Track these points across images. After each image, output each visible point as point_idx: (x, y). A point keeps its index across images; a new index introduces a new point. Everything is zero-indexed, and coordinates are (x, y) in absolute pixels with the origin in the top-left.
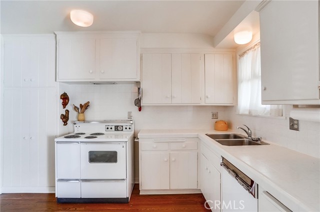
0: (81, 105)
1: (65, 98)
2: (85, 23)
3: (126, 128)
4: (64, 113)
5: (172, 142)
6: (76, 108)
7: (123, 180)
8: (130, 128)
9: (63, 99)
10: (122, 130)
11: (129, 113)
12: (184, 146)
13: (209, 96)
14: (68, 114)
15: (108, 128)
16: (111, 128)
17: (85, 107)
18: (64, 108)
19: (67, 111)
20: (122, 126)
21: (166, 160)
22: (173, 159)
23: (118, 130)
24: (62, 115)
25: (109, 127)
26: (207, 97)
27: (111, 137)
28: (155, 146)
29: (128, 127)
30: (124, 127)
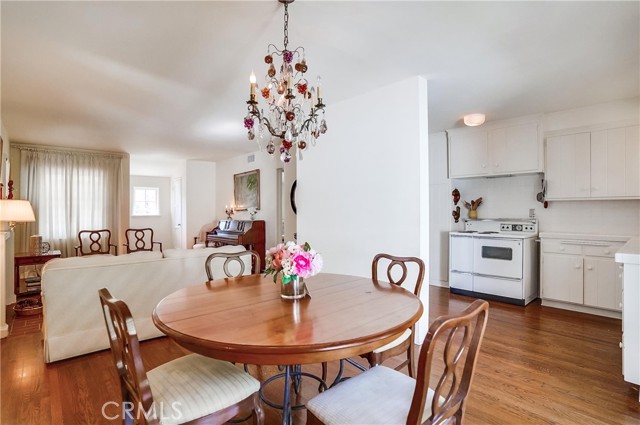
0: (472, 201)
3: (526, 228)
4: (456, 210)
5: (588, 245)
6: (467, 205)
7: (518, 279)
8: (531, 229)
9: (454, 195)
10: (522, 230)
11: (532, 211)
12: (606, 251)
14: (459, 211)
15: (503, 227)
16: (508, 228)
17: (477, 203)
18: (456, 204)
19: (458, 208)
20: (522, 226)
21: (578, 266)
22: (589, 267)
23: (516, 230)
24: (454, 211)
25: (506, 226)
28: (562, 248)
29: (529, 227)
30: (524, 227)
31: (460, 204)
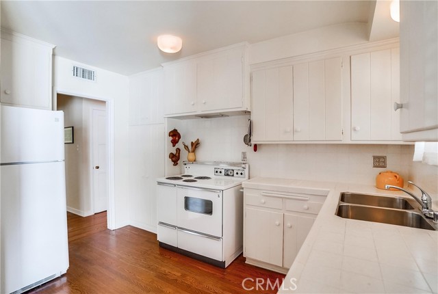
0: (192, 143)
1: (175, 136)
2: (172, 48)
3: (237, 174)
4: (174, 152)
5: (288, 198)
6: (186, 147)
7: (219, 238)
8: (241, 174)
9: (172, 136)
10: (233, 176)
11: (244, 154)
12: (306, 207)
13: (358, 128)
14: (179, 153)
15: (217, 172)
16: (221, 172)
17: (196, 145)
18: (174, 146)
19: (178, 150)
20: (233, 170)
21: (277, 223)
22: (289, 225)
23: (228, 175)
24: (172, 153)
25: (219, 171)
26: (355, 130)
27: (221, 183)
28: (263, 201)
29: (239, 172)
30: (235, 172)
31: (180, 145)
